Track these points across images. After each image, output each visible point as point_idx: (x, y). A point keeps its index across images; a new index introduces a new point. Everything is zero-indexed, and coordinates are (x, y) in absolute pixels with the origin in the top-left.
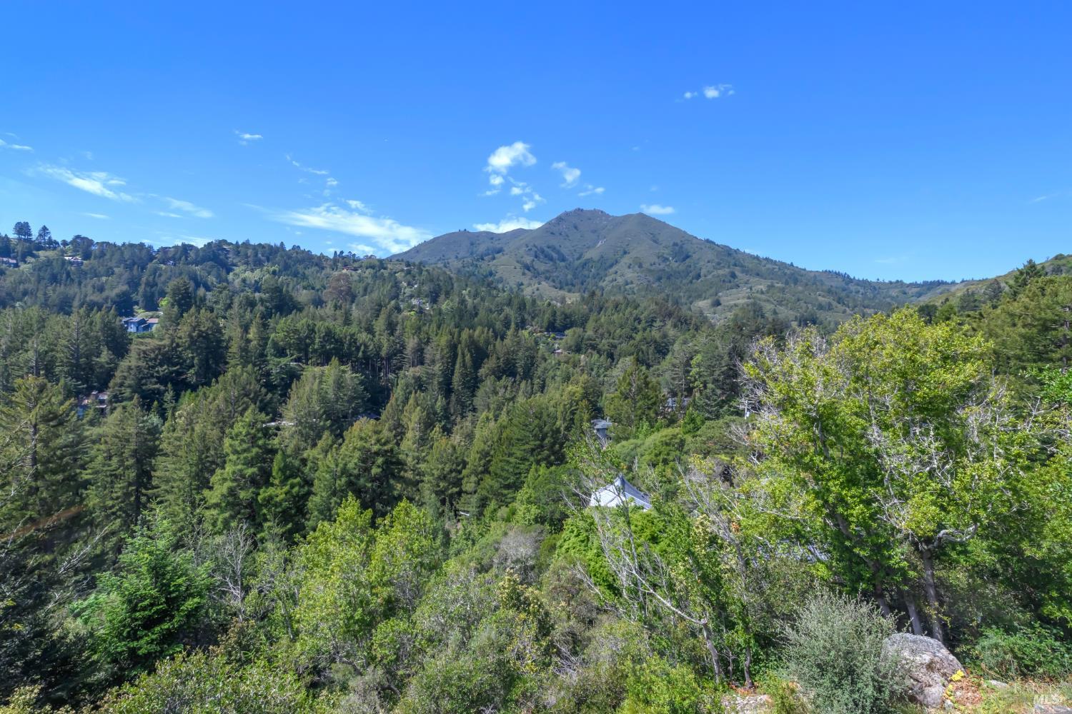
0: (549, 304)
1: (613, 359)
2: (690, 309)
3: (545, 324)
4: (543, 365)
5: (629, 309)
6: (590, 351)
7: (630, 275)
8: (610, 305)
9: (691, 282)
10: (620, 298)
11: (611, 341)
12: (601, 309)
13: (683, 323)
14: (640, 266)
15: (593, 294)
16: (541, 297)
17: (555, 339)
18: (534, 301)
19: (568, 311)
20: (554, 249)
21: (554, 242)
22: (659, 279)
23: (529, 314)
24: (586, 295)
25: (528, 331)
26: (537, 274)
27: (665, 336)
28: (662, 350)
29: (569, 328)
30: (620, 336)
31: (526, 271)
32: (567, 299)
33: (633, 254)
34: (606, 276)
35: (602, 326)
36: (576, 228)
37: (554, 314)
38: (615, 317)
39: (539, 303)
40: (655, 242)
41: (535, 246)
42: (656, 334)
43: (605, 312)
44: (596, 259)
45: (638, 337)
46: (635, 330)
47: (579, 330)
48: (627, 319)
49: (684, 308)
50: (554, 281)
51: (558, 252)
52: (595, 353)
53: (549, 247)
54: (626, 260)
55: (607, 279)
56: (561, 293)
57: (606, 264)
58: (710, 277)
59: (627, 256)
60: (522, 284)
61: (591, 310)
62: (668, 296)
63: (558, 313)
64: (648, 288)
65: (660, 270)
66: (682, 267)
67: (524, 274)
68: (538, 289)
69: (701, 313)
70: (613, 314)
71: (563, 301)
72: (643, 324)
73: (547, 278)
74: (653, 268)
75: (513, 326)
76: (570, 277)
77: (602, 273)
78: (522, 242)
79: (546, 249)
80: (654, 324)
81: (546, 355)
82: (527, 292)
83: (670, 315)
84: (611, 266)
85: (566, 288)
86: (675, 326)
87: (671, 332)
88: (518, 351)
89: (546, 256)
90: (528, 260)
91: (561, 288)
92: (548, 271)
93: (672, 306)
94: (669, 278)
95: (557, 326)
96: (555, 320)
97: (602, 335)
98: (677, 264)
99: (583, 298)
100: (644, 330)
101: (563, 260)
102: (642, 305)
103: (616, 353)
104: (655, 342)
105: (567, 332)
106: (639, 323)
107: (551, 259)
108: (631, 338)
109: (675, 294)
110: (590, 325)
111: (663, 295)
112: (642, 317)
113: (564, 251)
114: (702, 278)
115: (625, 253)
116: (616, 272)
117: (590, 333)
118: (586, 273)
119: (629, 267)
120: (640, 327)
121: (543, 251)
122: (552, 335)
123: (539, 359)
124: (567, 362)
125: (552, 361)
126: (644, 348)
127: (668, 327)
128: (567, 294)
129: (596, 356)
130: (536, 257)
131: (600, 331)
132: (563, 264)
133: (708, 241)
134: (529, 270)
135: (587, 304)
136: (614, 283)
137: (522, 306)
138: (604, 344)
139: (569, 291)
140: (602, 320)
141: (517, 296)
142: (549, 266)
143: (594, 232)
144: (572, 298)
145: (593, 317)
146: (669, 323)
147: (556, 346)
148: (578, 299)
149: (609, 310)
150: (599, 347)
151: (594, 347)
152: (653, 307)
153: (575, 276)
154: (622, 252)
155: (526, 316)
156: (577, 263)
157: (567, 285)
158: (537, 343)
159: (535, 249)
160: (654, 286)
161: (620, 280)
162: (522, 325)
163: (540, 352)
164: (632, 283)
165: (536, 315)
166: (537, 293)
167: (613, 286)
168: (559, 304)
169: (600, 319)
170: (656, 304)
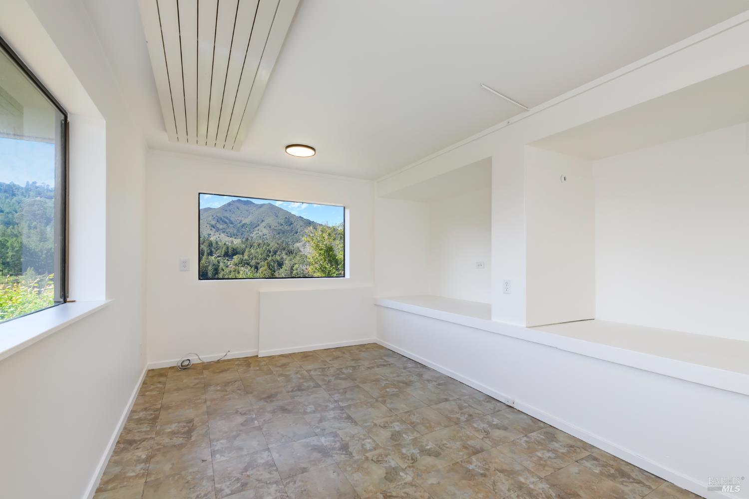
0: (225, 244)
1: (258, 269)
2: (293, 247)
3: (223, 253)
4: (222, 273)
5: (265, 246)
6: (246, 265)
7: (265, 231)
8: (256, 244)
9: (293, 235)
10: (260, 241)
11: (257, 261)
12: (251, 246)
13: (290, 252)
14: (270, 227)
15: (247, 239)
16: (221, 241)
17: (228, 260)
18: (217, 242)
19: (235, 247)
20: (227, 218)
21: (227, 214)
22: (279, 233)
23: (215, 248)
24: (244, 240)
25: (213, 257)
26: (218, 230)
27: (282, 258)
28: (280, 265)
29: (235, 255)
30: (261, 259)
31: (213, 228)
32: (234, 242)
33: (266, 221)
34: (254, 231)
35: (252, 254)
36: (238, 208)
37: (228, 248)
38: (258, 250)
39: (219, 243)
40: (277, 216)
41: (217, 216)
42: (278, 258)
43: (254, 247)
44: (248, 223)
45: (270, 259)
46: (268, 256)
47: (241, 256)
48: (264, 251)
49: (291, 247)
50: (227, 233)
51: (229, 220)
52: (248, 266)
53: (224, 217)
54: (263, 224)
55: (254, 233)
56: (231, 239)
57: (254, 226)
58: (301, 233)
59: (264, 222)
60: (210, 235)
61: (246, 247)
62: (283, 241)
63: (230, 248)
64: (274, 238)
65: (279, 229)
66: (289, 228)
67: (211, 230)
68: (219, 237)
69: (298, 249)
70: (257, 249)
71: (232, 242)
72: (272, 254)
73: (224, 232)
74: (276, 228)
75: (205, 254)
76: (235, 231)
77: (252, 230)
78: (210, 214)
79: (223, 218)
80: (277, 253)
81: (224, 268)
82: (212, 239)
83: (284, 249)
84: (256, 227)
85: (234, 237)
86: (286, 254)
87: (285, 257)
88: (208, 266)
89: (223, 221)
90: (213, 223)
91: (231, 237)
92: (224, 229)
93: (285, 245)
94: (283, 233)
95: (230, 253)
96: (228, 251)
97: (252, 258)
98: (287, 227)
99: (242, 241)
100: (272, 256)
101: (232, 223)
102: (271, 245)
103: (259, 266)
104: (278, 261)
105: (234, 257)
106: (270, 252)
107: (226, 223)
108: (266, 259)
109: (287, 240)
110: (246, 254)
111: (281, 241)
112: (271, 250)
113: (232, 219)
114: (299, 233)
115: (263, 221)
116: (258, 230)
117: (246, 257)
118: (244, 230)
119: (265, 228)
120: (270, 255)
121: (221, 219)
122: (227, 258)
123: (220, 270)
124: (235, 271)
125: (227, 270)
126: (272, 264)
127: (283, 254)
128: (234, 240)
129: (249, 268)
130: (218, 221)
131: (251, 256)
132: (232, 225)
133: (300, 217)
134: (214, 228)
135: (244, 243)
136: (258, 235)
137: (210, 245)
138: (253, 263)
139: (235, 238)
140: (252, 251)
141: (208, 240)
142: (225, 226)
143: (247, 211)
144: (237, 242)
145: (247, 250)
146: (284, 252)
147: (229, 264)
148: (240, 242)
149: (255, 247)
150: (251, 263)
151: (248, 264)
152: (276, 245)
153: (238, 231)
154: (260, 221)
155: (213, 250)
156: (239, 225)
157: (234, 235)
158: (219, 262)
159: (217, 218)
160: (277, 236)
161: (261, 234)
162: (211, 254)
163: (220, 266)
164: (266, 235)
165: (218, 249)
166: (218, 239)
167: (257, 236)
168: (230, 244)
169: (251, 251)
170: (278, 244)
